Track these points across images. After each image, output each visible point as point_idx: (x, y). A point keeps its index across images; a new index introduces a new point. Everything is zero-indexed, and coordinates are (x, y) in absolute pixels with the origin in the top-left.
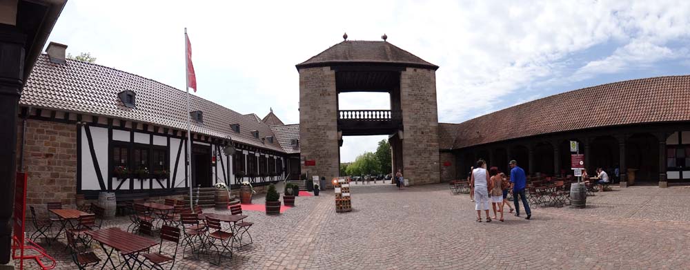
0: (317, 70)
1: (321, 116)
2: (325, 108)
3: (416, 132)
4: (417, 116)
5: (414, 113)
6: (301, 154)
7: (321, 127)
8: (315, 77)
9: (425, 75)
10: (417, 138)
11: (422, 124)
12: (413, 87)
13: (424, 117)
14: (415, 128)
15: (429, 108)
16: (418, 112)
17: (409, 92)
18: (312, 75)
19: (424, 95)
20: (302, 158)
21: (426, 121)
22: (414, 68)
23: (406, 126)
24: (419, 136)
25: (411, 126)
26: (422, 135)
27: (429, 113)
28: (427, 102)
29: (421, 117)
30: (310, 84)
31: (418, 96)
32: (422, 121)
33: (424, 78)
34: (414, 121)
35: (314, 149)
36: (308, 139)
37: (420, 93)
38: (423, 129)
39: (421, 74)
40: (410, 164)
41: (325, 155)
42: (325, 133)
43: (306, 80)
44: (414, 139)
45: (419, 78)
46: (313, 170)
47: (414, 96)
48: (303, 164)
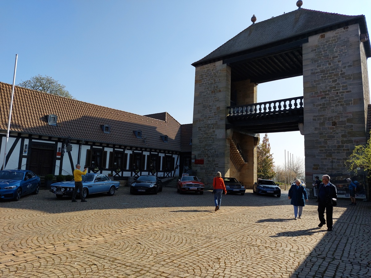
0: (210, 66)
1: (211, 114)
2: (215, 106)
3: (322, 124)
4: (325, 101)
5: (320, 98)
6: (193, 153)
7: (210, 126)
8: (208, 74)
9: (340, 38)
10: (324, 132)
11: (334, 112)
12: (320, 61)
13: (337, 99)
14: (322, 117)
15: (346, 86)
16: (326, 95)
17: (312, 70)
18: (206, 72)
19: (337, 68)
20: (193, 156)
21: (341, 105)
22: (320, 34)
23: (307, 117)
24: (328, 129)
25: (314, 116)
26: (333, 126)
27: (348, 92)
28: (342, 77)
29: (332, 100)
30: (204, 81)
31: (326, 72)
32: (334, 106)
33: (338, 42)
34: (321, 108)
35: (203, 148)
36: (199, 138)
37: (331, 67)
38: (335, 119)
39: (333, 38)
40: (314, 169)
41: (213, 154)
42: (214, 131)
43: (201, 78)
44: (320, 134)
45: (329, 46)
46: (201, 169)
47: (320, 73)
48: (193, 163)
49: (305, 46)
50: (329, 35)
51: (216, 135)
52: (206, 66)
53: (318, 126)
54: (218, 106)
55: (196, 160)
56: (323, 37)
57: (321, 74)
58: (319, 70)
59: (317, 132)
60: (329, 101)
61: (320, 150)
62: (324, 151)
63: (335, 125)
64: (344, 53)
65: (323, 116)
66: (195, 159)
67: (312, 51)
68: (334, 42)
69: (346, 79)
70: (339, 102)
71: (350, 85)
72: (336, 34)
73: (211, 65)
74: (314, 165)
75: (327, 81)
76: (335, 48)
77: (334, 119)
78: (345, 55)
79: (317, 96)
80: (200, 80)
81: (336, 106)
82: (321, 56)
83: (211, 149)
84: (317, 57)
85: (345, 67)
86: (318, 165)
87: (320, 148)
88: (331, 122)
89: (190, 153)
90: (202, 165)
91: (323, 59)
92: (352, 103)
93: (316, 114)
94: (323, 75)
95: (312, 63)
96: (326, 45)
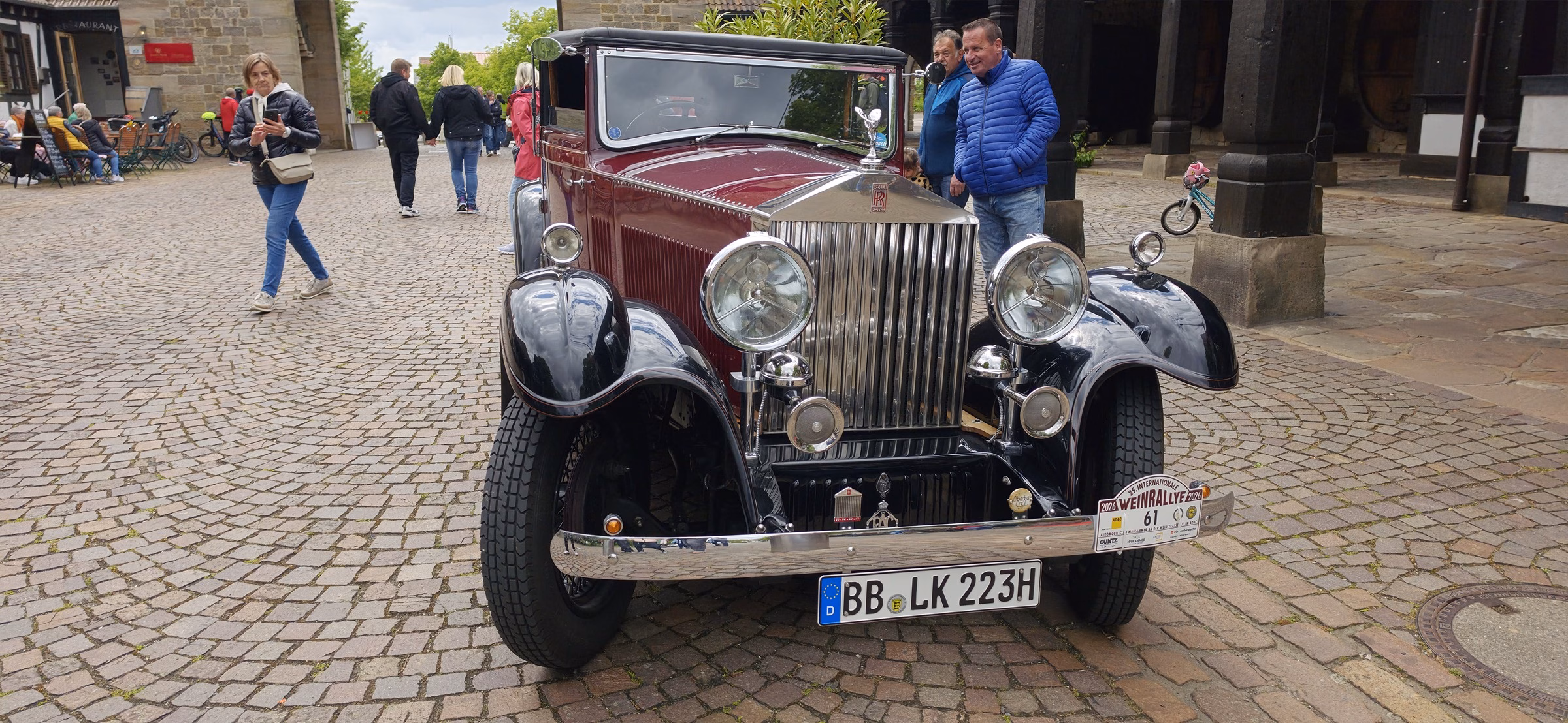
41: (234, 21)
46: (184, 81)
48: (135, 57)
66: (144, 40)
89: (112, 16)
90: (186, 68)
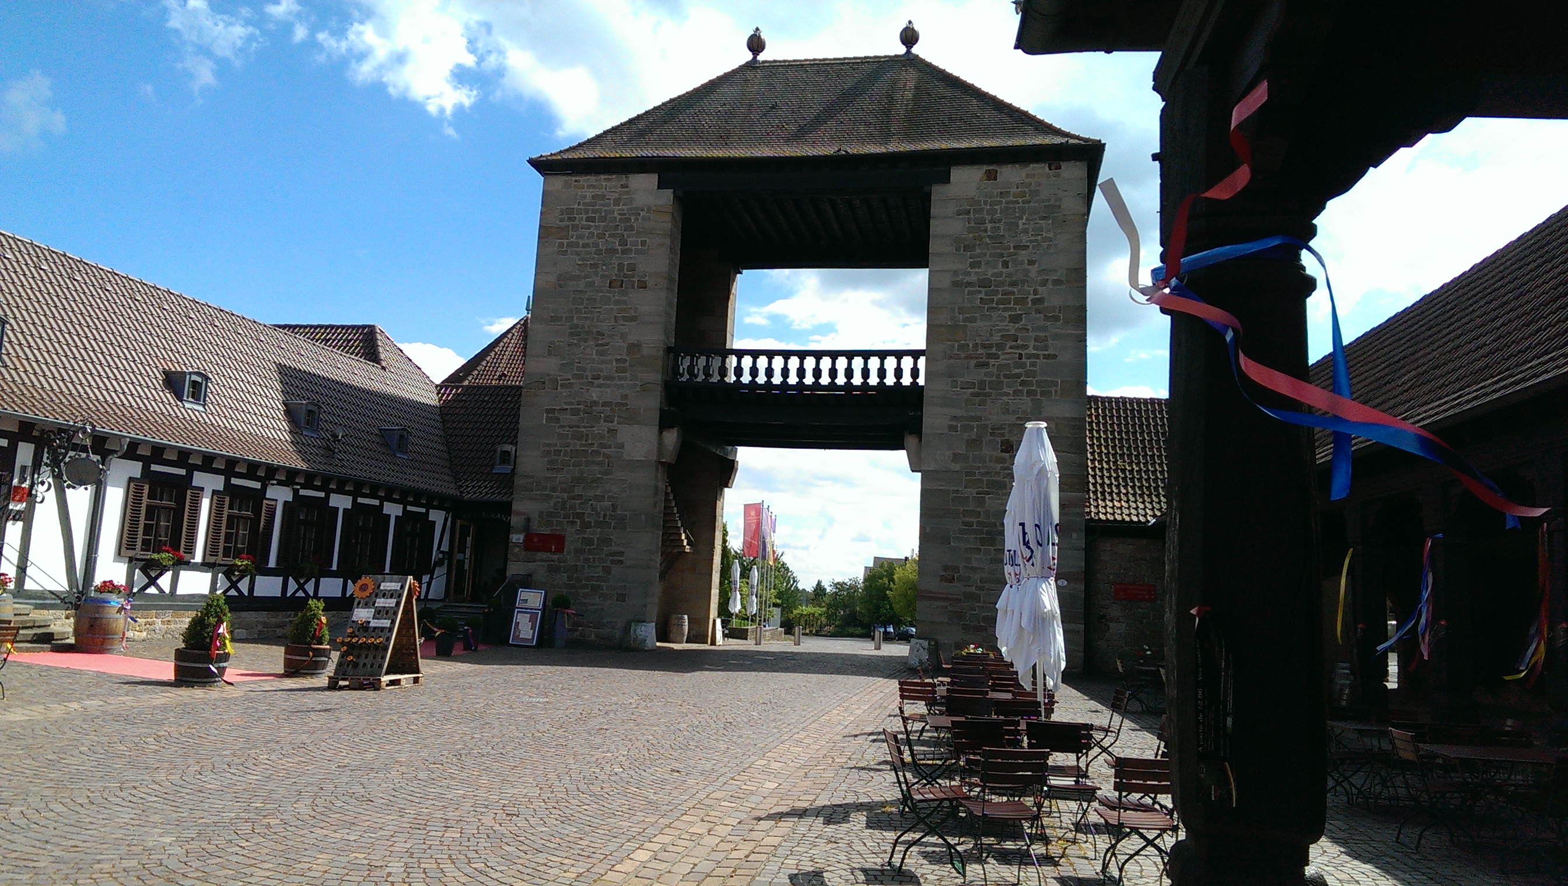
1: (603, 366)
2: (624, 336)
3: (975, 443)
4: (986, 374)
5: (973, 362)
6: (515, 507)
7: (600, 408)
8: (599, 211)
9: (1036, 193)
10: (979, 468)
11: (1008, 410)
12: (978, 251)
13: (1018, 376)
14: (975, 424)
15: (1045, 339)
16: (990, 356)
17: (956, 273)
18: (590, 204)
19: (1023, 282)
20: (515, 520)
21: (1030, 393)
22: (985, 168)
23: (933, 418)
24: (990, 461)
25: (955, 418)
26: (1004, 454)
27: (1047, 357)
28: (1038, 312)
29: (1006, 376)
30: (579, 237)
31: (995, 286)
32: (1008, 394)
33: (1032, 204)
34: (972, 394)
35: (563, 490)
36: (549, 452)
37: (1009, 275)
38: (1010, 432)
39: (1020, 189)
40: (943, 579)
41: (605, 516)
42: (613, 432)
43: (566, 223)
44: (968, 474)
45: (1007, 208)
46: (553, 569)
47: (978, 288)
48: (516, 545)
49: (938, 192)
50: (1011, 174)
51: (621, 446)
52: (592, 179)
53: (961, 449)
54: (632, 338)
55: (529, 537)
56: (991, 176)
57: (980, 292)
58: (973, 278)
59: (956, 467)
60: (998, 376)
61: (965, 524)
62: (975, 527)
63: (1008, 452)
64: (1045, 239)
65: (978, 419)
66: (527, 529)
67: (959, 213)
68: (1020, 200)
69: (1046, 318)
70: (1023, 383)
71: (1056, 337)
72: (1028, 176)
73: (609, 180)
74: (946, 568)
75: (995, 314)
76: (1022, 218)
77: (1006, 431)
78: (1049, 247)
79: (967, 358)
80: (560, 229)
81: (1016, 393)
82: (983, 234)
83: (597, 498)
84: (971, 236)
85: (1044, 283)
86: (956, 569)
87: (964, 516)
88: (999, 440)
89: (506, 508)
90: (555, 557)
91: (987, 244)
92: (1056, 392)
93: (958, 413)
94: (986, 294)
95: (958, 250)
96: (1000, 203)
